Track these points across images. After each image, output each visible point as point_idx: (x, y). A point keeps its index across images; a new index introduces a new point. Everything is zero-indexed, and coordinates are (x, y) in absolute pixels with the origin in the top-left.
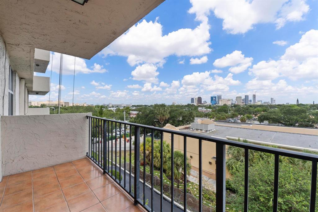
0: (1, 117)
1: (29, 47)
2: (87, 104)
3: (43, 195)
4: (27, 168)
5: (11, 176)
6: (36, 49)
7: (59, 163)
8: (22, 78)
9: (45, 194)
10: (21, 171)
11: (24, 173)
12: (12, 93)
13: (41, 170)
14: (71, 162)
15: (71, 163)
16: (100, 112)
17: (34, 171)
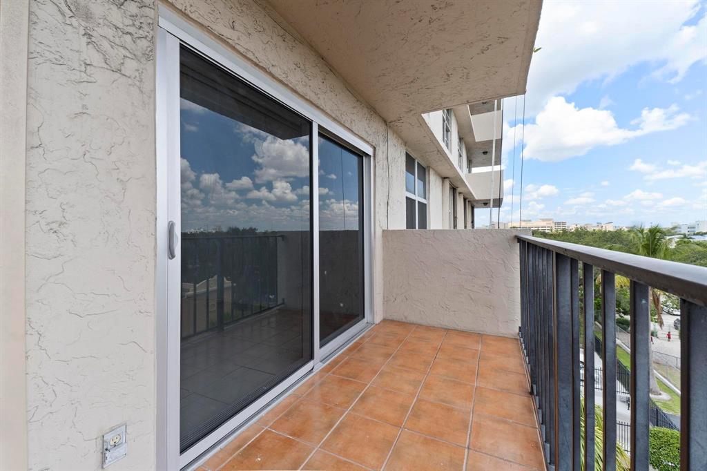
0: (383, 231)
1: (413, 115)
2: (617, 225)
3: (400, 366)
4: (413, 318)
5: (392, 321)
6: (424, 116)
7: (459, 328)
8: (445, 178)
9: (403, 366)
10: (404, 320)
11: (407, 323)
12: (424, 201)
13: (429, 328)
14: (482, 335)
15: (480, 336)
16: (648, 245)
17: (419, 326)
